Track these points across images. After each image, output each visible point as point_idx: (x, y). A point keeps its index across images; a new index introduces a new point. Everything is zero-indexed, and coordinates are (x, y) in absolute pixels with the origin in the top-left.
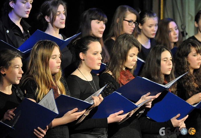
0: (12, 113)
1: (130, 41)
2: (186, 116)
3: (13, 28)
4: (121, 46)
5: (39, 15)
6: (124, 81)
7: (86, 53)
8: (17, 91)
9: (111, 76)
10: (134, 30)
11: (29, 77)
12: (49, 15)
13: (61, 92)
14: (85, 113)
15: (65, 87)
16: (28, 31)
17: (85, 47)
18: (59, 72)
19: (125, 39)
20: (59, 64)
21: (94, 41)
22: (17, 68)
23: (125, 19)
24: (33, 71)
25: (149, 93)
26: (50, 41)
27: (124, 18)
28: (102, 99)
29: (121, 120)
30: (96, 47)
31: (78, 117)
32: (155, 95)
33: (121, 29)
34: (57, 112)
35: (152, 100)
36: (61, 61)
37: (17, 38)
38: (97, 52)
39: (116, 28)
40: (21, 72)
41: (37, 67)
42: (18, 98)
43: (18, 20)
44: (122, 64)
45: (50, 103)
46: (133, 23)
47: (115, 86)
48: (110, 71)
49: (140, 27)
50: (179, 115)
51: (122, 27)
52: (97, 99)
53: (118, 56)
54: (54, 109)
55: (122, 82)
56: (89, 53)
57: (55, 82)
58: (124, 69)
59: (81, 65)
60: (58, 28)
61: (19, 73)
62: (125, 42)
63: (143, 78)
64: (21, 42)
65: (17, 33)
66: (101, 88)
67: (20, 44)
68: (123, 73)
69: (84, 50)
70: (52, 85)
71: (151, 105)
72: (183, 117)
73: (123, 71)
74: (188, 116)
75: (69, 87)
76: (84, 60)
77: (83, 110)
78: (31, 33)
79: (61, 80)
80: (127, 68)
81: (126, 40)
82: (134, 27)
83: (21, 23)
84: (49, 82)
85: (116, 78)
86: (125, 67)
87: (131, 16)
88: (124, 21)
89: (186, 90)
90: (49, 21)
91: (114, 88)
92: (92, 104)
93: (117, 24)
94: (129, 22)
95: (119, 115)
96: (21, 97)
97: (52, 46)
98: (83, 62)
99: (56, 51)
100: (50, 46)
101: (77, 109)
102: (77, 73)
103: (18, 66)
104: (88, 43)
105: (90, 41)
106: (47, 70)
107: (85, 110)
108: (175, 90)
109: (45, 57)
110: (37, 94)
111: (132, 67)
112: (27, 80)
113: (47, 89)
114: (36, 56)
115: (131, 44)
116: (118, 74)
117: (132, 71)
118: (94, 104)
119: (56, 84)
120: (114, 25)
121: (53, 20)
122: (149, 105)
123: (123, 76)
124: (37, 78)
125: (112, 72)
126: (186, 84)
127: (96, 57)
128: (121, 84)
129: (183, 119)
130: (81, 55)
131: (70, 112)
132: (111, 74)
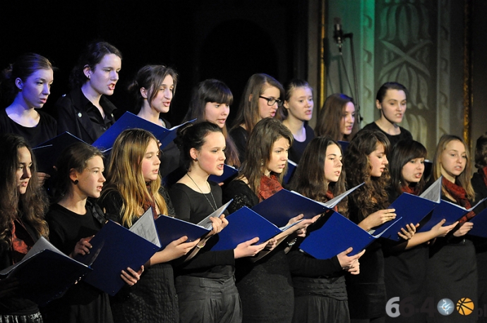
0: (88, 244)
1: (274, 128)
2: (362, 250)
3: (88, 109)
4: (261, 138)
5: (133, 84)
6: (266, 195)
7: (200, 149)
8: (94, 210)
9: (247, 185)
10: (276, 113)
11: (111, 187)
12: (147, 88)
13: (161, 211)
14: (198, 243)
15: (168, 202)
16: (112, 115)
17: (200, 140)
18: (157, 180)
19: (267, 126)
20: (158, 167)
21: (213, 131)
22: (97, 172)
23: (262, 96)
24: (117, 177)
25: (302, 215)
26: (143, 130)
27: (261, 93)
28: (227, 222)
29: (256, 253)
30: (217, 140)
31: (188, 250)
32: (311, 218)
33: (255, 112)
34: (159, 245)
35: (307, 225)
36: (160, 162)
37: (94, 125)
38: (218, 149)
39: (248, 110)
40: (101, 179)
41: (123, 172)
42: (96, 220)
43: (97, 96)
44: (264, 165)
45: (147, 230)
46: (274, 101)
47: (252, 202)
48: (245, 178)
49: (286, 106)
50: (350, 250)
51: (257, 108)
52: (217, 222)
53: (257, 152)
54: (154, 240)
55: (263, 195)
56: (205, 150)
57: (152, 195)
58: (267, 174)
59: (192, 168)
60: (157, 111)
61: (99, 181)
62: (267, 130)
63: (292, 191)
64: (100, 132)
65: (94, 118)
66: (224, 204)
67: (99, 135)
68: (266, 181)
69: (198, 145)
70: (147, 199)
71: (304, 232)
72: (357, 253)
73: (266, 177)
74: (364, 250)
75: (172, 203)
76: (196, 160)
77: (196, 239)
78: (117, 117)
79: (160, 192)
80: (272, 173)
81: (269, 127)
82: (277, 107)
83: (101, 103)
84: (141, 195)
85: (254, 189)
86: (269, 170)
87: (271, 91)
88: (261, 99)
89: (358, 209)
90: (146, 97)
91: (250, 204)
92: (209, 229)
93: (250, 103)
94: (268, 100)
95: (252, 245)
96: (100, 219)
97: (146, 138)
98: (196, 163)
99: (153, 146)
100: (143, 138)
101: (186, 237)
102: (185, 181)
103: (97, 169)
104: (205, 134)
105: (207, 130)
106: (139, 176)
107: (199, 240)
108: (346, 210)
109: (135, 156)
110: (123, 214)
111: (280, 171)
112: (107, 191)
113: (138, 206)
114: (121, 153)
115: (276, 134)
116: (257, 182)
117: (281, 177)
118: (213, 229)
119: (153, 198)
120: (244, 104)
121: (152, 97)
122: (302, 233)
123: (265, 186)
124: (123, 188)
125: (248, 179)
126: (359, 198)
127: (216, 156)
128: (261, 199)
129: (356, 256)
130: (193, 152)
131: (175, 243)
132: (246, 181)
